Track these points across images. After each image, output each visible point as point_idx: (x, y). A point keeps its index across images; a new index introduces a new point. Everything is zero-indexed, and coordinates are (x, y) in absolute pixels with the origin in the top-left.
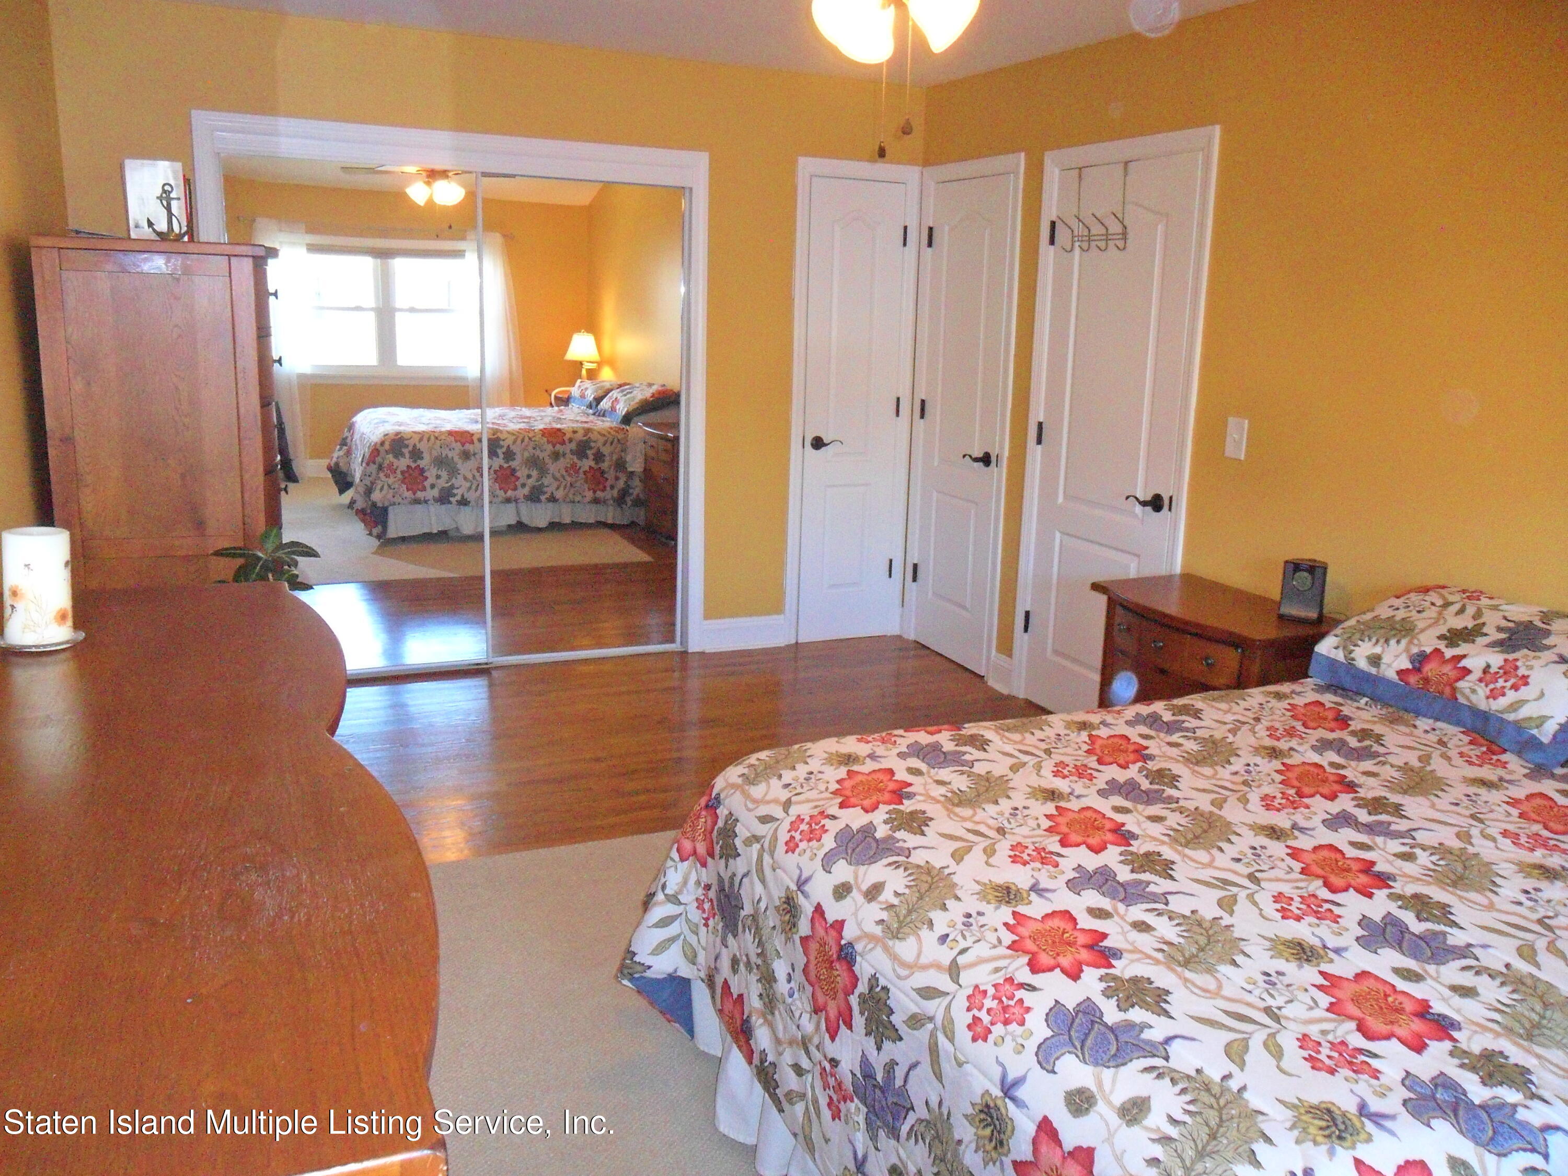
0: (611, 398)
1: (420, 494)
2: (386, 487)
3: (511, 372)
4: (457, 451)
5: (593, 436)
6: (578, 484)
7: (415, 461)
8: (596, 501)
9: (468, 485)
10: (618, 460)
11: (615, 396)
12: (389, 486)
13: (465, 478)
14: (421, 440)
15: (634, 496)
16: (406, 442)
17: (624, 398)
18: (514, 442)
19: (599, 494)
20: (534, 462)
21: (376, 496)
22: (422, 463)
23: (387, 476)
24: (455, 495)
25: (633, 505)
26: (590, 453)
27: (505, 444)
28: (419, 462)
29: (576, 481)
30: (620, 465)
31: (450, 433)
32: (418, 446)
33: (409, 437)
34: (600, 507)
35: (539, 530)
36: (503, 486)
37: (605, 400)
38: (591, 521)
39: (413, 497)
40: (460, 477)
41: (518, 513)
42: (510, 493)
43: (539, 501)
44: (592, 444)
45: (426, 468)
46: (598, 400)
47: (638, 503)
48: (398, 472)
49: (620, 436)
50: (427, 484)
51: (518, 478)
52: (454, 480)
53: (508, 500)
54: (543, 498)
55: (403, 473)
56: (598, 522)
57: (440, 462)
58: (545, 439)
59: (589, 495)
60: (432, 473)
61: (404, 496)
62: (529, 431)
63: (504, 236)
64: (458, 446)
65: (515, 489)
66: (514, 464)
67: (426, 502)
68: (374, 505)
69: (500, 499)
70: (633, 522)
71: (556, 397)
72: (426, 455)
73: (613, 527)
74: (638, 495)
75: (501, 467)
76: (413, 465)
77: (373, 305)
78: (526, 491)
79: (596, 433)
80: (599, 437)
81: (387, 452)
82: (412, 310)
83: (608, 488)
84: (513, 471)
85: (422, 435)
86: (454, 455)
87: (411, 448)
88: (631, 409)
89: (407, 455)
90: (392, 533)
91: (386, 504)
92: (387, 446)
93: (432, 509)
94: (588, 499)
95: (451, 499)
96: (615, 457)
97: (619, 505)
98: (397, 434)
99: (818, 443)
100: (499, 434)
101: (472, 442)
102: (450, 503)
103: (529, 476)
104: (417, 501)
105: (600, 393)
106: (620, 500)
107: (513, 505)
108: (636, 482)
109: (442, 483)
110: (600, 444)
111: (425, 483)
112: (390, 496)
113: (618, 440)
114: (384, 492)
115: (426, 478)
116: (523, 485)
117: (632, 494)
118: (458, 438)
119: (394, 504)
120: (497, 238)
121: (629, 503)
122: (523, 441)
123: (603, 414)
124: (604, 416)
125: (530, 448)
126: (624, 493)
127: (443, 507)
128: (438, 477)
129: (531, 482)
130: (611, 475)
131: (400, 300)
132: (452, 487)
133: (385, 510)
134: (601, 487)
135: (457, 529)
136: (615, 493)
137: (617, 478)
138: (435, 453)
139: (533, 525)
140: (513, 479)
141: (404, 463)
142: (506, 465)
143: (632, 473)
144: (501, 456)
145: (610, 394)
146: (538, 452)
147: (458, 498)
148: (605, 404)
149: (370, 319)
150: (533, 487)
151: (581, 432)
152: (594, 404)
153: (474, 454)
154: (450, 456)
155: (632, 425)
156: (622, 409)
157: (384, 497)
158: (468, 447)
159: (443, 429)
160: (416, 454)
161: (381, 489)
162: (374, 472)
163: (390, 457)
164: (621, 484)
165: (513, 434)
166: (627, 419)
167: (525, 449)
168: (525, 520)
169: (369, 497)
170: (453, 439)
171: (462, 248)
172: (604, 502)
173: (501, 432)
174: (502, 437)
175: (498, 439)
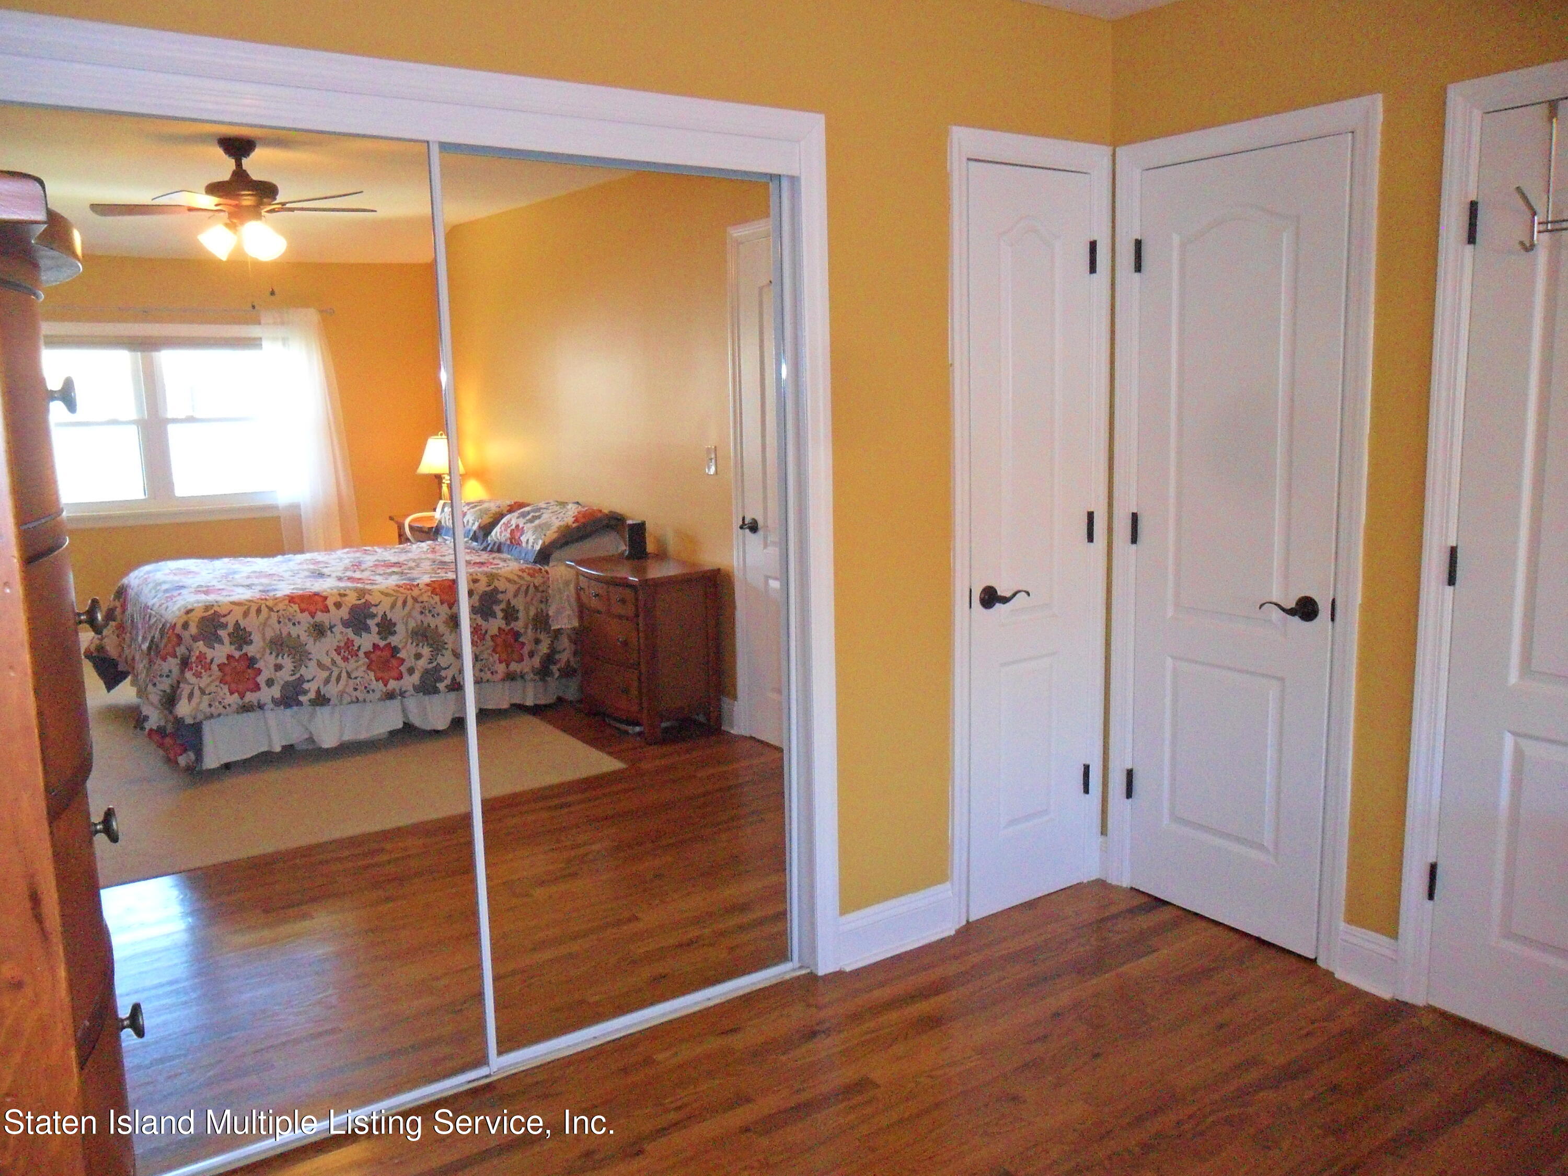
0: (507, 525)
1: (250, 697)
2: (197, 693)
3: (339, 496)
4: (305, 626)
5: (501, 585)
6: (485, 656)
7: (240, 648)
8: (510, 677)
9: (325, 674)
10: (536, 615)
11: (514, 523)
12: (203, 692)
13: (320, 665)
14: (246, 614)
15: (562, 664)
16: (223, 620)
17: (529, 525)
18: (393, 606)
19: (514, 666)
20: (423, 635)
21: (184, 709)
22: (251, 650)
23: (198, 675)
24: (305, 692)
25: (561, 677)
26: (497, 609)
27: (379, 611)
28: (246, 649)
29: (482, 651)
30: (541, 622)
31: (292, 599)
32: (242, 624)
33: (224, 612)
34: (519, 684)
35: (436, 733)
36: (380, 675)
37: (497, 529)
38: (505, 706)
39: (240, 702)
40: (313, 664)
41: (404, 710)
42: (392, 684)
43: (436, 691)
44: (500, 596)
45: (258, 656)
46: (487, 529)
47: (568, 672)
48: (214, 667)
49: (538, 581)
50: (261, 679)
51: (402, 661)
52: (303, 671)
53: (390, 696)
54: (441, 686)
55: (221, 667)
56: (513, 705)
57: (279, 644)
58: (437, 598)
59: (501, 668)
60: (266, 664)
61: (226, 702)
62: (411, 588)
63: (321, 312)
64: (305, 618)
65: (400, 677)
66: (394, 640)
67: (261, 707)
68: (179, 721)
69: (378, 695)
70: (560, 699)
71: (411, 528)
72: (256, 637)
73: (537, 711)
74: (568, 661)
75: (375, 646)
76: (237, 654)
77: (134, 416)
78: (416, 678)
79: (503, 580)
80: (508, 585)
81: (195, 639)
82: (190, 419)
83: (526, 657)
84: (394, 650)
85: (246, 607)
86: (301, 632)
87: (230, 628)
88: (548, 541)
89: (226, 640)
90: (211, 761)
91: (200, 717)
92: (193, 629)
93: (269, 715)
94: (500, 676)
95: (301, 698)
96: (532, 613)
97: (543, 679)
98: (207, 608)
99: (990, 598)
100: (367, 597)
101: (326, 610)
102: (300, 704)
103: (418, 656)
104: (246, 708)
105: (487, 520)
106: (543, 672)
107: (396, 703)
108: (565, 642)
109: (285, 675)
110: (510, 595)
111: (259, 679)
112: (204, 706)
113: (535, 587)
114: (195, 700)
115: (259, 671)
116: (411, 671)
117: (559, 660)
118: (303, 606)
119: (212, 716)
120: (312, 315)
121: (557, 675)
122: (405, 603)
123: (498, 548)
124: (499, 550)
125: (416, 613)
126: (549, 659)
127: (289, 712)
128: (278, 667)
129: (422, 664)
130: (527, 637)
131: (174, 407)
132: (301, 680)
133: (197, 728)
134: (515, 656)
135: (311, 740)
136: (536, 661)
137: (537, 641)
138: (269, 634)
139: (429, 728)
140: (394, 662)
141: (221, 652)
142: (382, 644)
143: (558, 632)
144: (375, 629)
145: (504, 520)
146: (429, 620)
147: (312, 695)
148: (498, 534)
149: (131, 438)
150: (427, 672)
151: (484, 580)
152: (481, 535)
153: (331, 628)
154: (294, 634)
155: (551, 564)
156: (532, 541)
157: (197, 709)
158: (320, 617)
159: (279, 594)
160: (241, 637)
161: (191, 696)
162: (176, 671)
163: (200, 645)
164: (544, 648)
165: (387, 595)
166: (544, 556)
167: (409, 615)
168: (417, 721)
169: (171, 712)
170: (296, 607)
171: (260, 335)
172: (522, 677)
173: (370, 592)
174: (373, 599)
175: (367, 605)
